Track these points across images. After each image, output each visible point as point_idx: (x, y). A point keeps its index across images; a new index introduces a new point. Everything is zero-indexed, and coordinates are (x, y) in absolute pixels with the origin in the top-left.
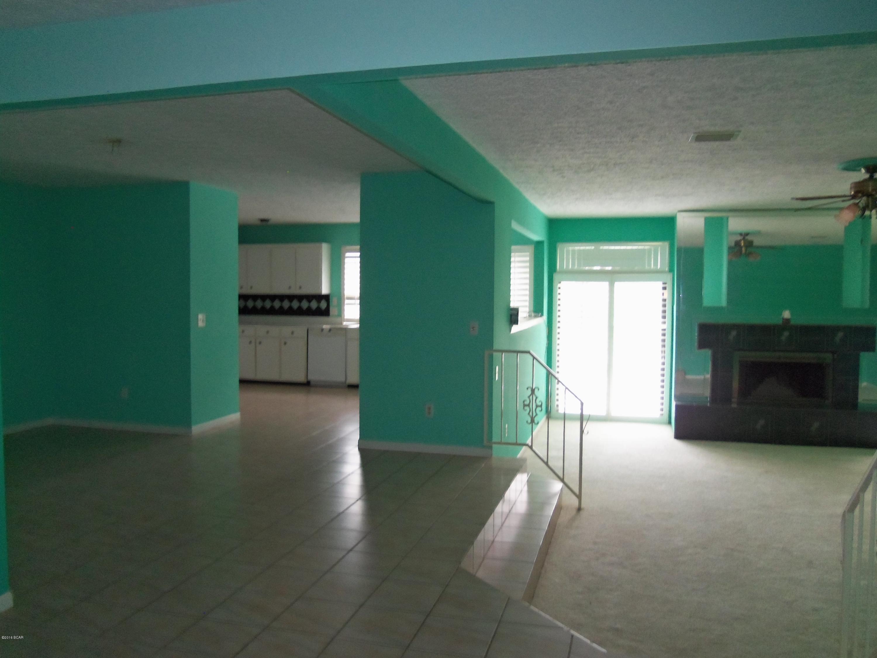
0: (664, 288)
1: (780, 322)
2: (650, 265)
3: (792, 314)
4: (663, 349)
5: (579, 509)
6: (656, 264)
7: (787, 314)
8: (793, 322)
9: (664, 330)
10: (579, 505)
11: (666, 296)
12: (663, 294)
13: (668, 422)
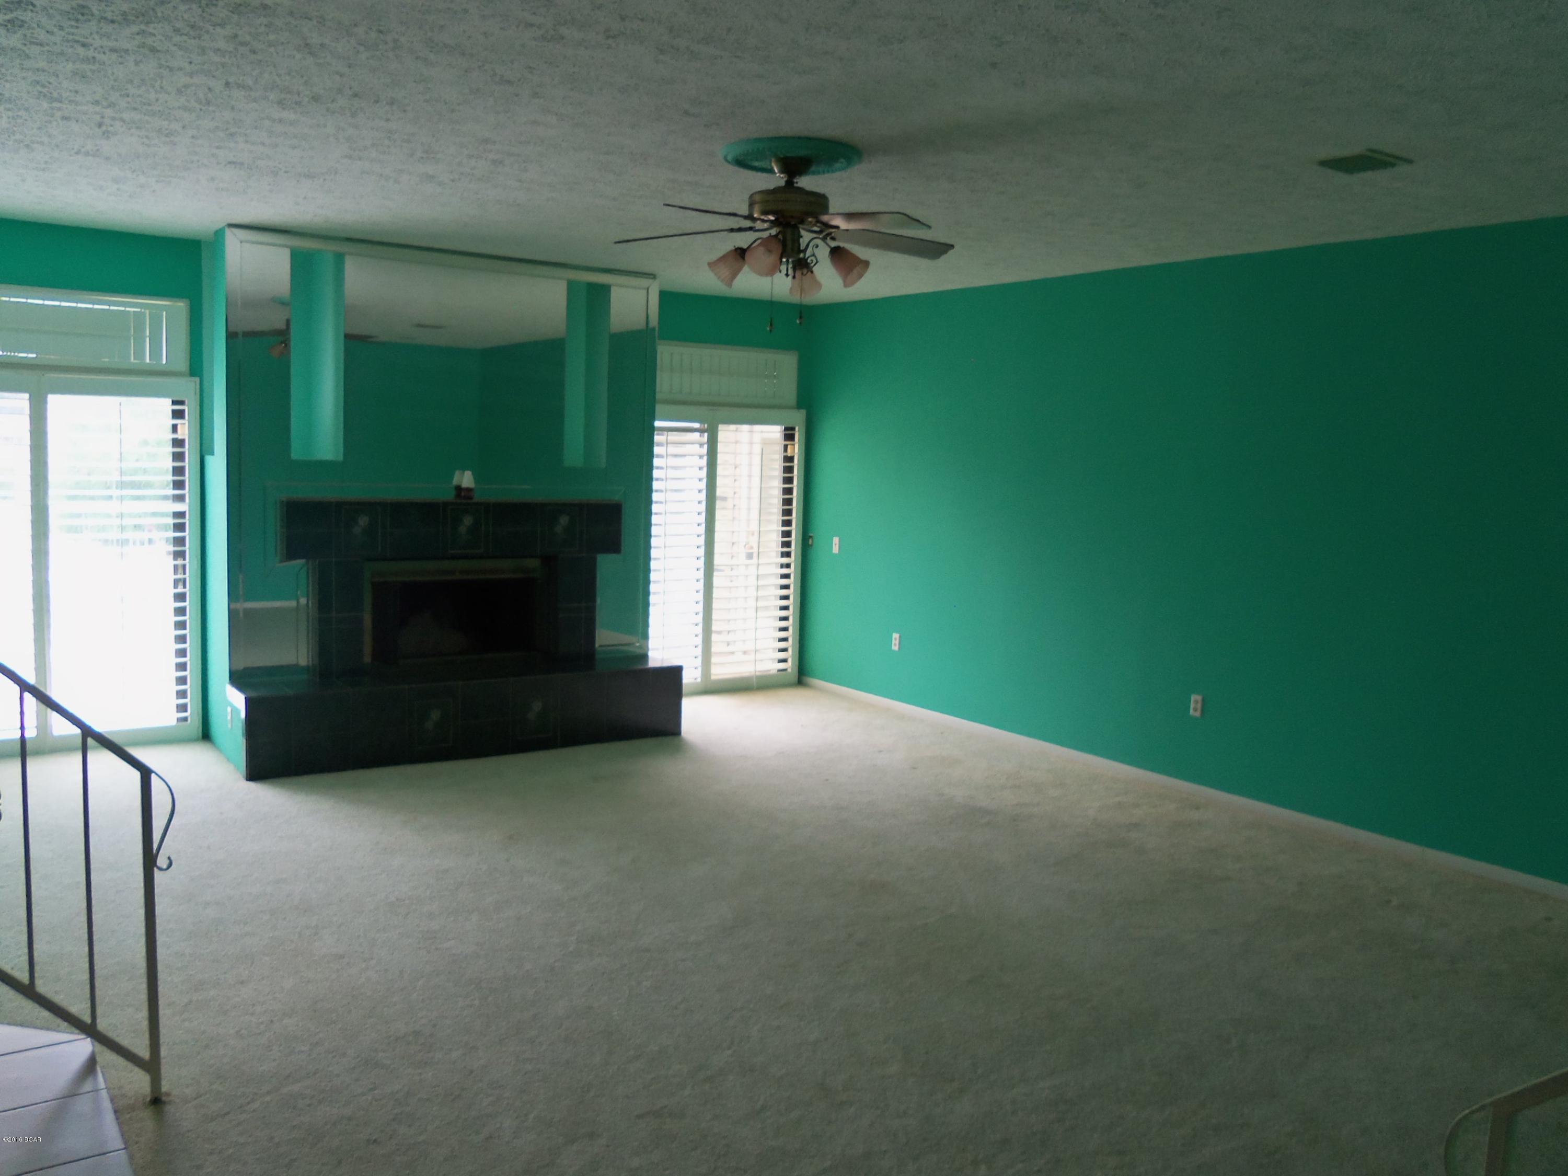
0: (178, 414)
1: (450, 496)
2: (139, 354)
3: (477, 479)
4: (180, 562)
5: (157, 1101)
6: (156, 353)
7: (466, 479)
8: (477, 497)
9: (181, 515)
10: (152, 1091)
11: (184, 432)
12: (175, 428)
13: (200, 734)
